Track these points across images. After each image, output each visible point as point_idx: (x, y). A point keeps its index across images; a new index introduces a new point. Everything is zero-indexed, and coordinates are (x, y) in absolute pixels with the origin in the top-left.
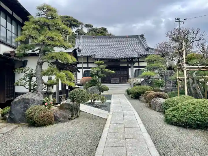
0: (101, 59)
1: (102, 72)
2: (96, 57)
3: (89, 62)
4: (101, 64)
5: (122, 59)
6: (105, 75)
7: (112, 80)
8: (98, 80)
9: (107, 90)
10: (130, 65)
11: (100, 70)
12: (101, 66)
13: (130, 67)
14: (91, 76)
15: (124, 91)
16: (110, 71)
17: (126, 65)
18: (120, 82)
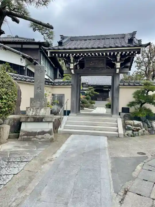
0: (91, 86)
1: (92, 93)
2: (89, 84)
3: (84, 86)
4: (92, 89)
5: (105, 86)
6: (94, 95)
7: (98, 99)
8: (90, 98)
9: (94, 103)
10: (109, 90)
11: (91, 92)
12: (92, 90)
13: (109, 91)
14: (86, 95)
15: (104, 105)
16: (96, 93)
17: (108, 90)
18: (103, 100)
